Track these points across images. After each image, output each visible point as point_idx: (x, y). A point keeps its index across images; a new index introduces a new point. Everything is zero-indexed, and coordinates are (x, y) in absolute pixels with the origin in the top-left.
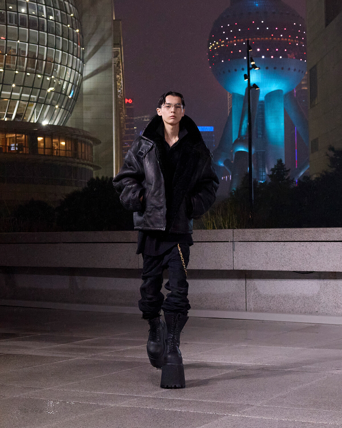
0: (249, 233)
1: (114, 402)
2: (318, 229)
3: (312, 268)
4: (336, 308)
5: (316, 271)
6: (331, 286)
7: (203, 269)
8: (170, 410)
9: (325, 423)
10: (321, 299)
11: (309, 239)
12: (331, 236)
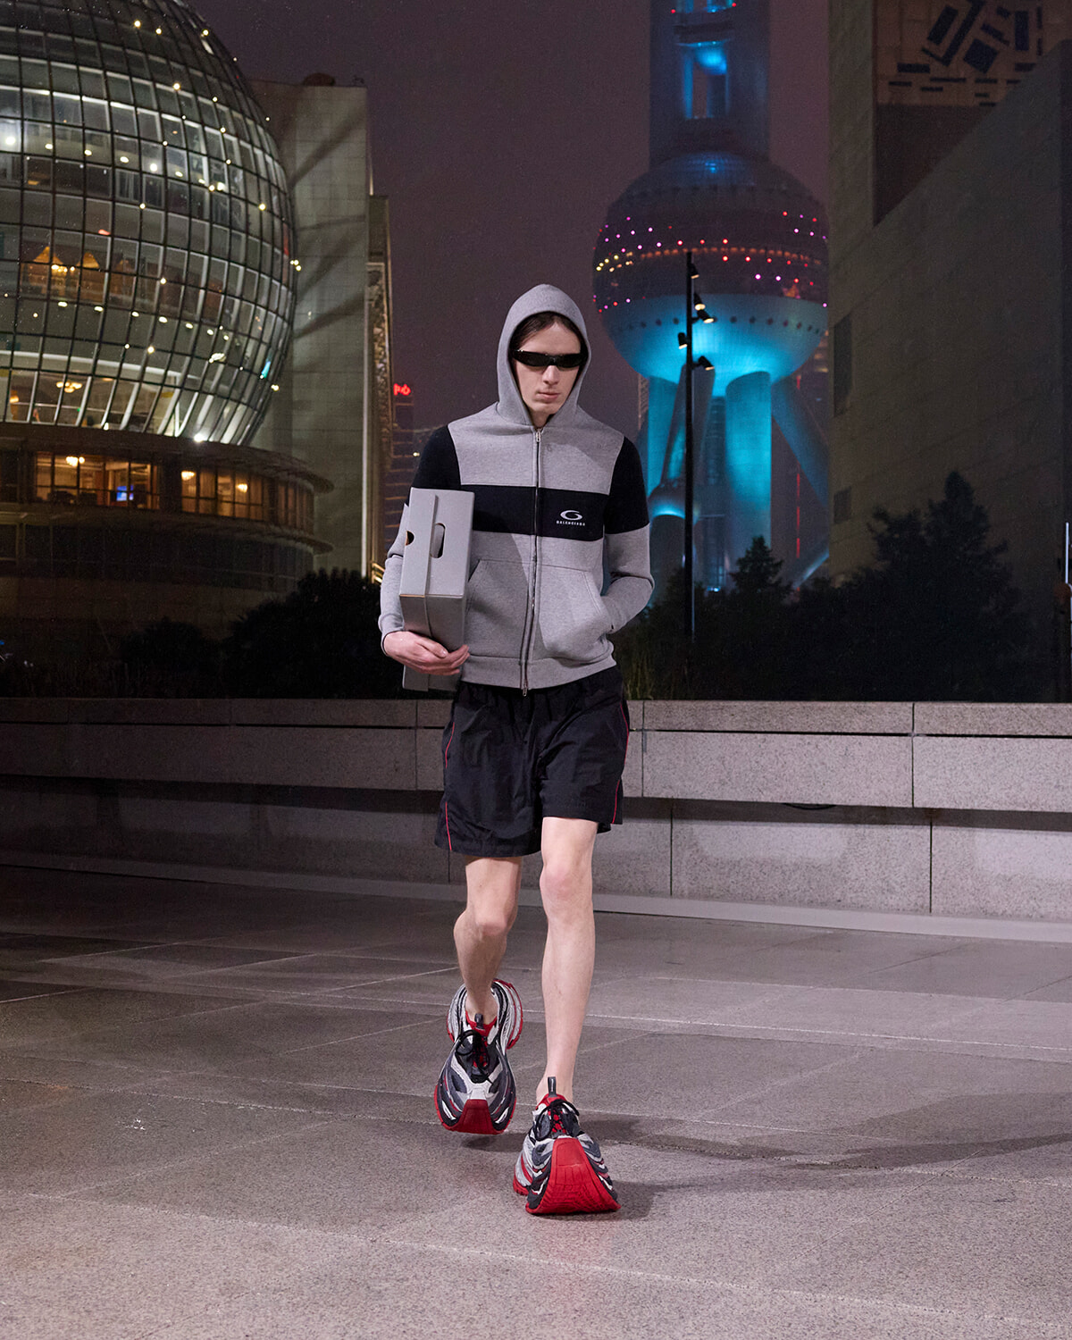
0: (683, 711)
2: (847, 704)
3: (829, 796)
4: (883, 894)
5: (839, 804)
6: (874, 841)
10: (850, 872)
11: (822, 729)
12: (877, 720)
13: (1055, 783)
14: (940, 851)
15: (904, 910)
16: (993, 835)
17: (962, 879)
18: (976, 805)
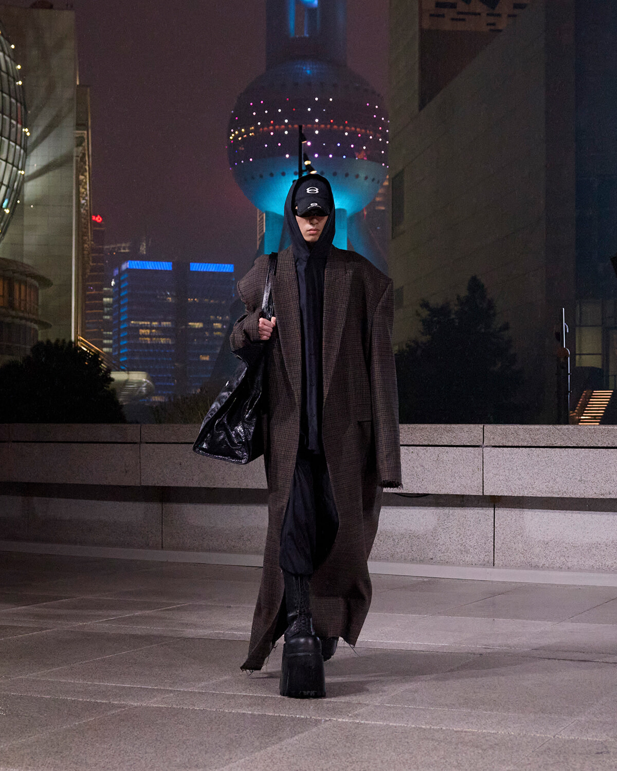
1: (137, 699)
2: (438, 426)
3: (426, 488)
4: (462, 554)
5: (433, 493)
6: (456, 518)
7: (249, 487)
8: (233, 711)
9: (492, 732)
10: (439, 539)
11: (422, 443)
12: (459, 437)
13: (579, 478)
14: (500, 525)
15: (476, 564)
16: (536, 514)
17: (515, 544)
18: (526, 493)
